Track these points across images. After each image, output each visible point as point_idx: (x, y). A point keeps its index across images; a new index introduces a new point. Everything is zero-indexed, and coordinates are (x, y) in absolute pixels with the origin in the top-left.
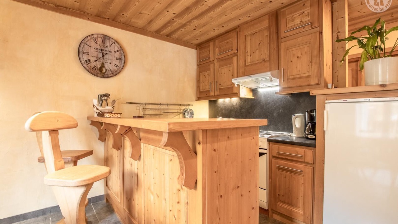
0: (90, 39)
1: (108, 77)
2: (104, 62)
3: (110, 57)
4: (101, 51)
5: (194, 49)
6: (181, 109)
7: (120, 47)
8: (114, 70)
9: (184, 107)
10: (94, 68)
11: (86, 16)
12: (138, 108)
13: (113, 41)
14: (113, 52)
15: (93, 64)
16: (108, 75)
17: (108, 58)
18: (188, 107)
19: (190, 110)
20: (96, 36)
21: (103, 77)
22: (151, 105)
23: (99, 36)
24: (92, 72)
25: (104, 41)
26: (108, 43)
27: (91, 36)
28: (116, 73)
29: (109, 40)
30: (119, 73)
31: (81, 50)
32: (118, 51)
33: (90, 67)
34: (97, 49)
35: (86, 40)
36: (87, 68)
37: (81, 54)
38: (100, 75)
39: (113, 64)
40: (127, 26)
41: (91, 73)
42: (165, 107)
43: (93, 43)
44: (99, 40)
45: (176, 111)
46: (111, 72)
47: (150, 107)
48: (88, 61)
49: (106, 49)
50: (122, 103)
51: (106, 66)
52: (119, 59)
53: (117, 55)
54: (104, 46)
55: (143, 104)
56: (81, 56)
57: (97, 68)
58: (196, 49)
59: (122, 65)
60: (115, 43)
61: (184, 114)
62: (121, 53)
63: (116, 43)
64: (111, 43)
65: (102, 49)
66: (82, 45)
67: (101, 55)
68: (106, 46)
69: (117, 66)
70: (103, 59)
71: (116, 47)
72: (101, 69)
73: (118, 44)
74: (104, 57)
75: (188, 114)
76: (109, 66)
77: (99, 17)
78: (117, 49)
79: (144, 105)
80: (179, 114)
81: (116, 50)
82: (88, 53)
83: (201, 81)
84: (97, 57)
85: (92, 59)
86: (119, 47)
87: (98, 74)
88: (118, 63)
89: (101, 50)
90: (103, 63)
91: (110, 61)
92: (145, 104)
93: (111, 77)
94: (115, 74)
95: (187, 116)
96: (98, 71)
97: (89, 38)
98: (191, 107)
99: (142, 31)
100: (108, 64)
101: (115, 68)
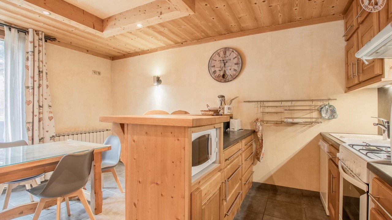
0: (216, 55)
1: (229, 81)
2: (226, 70)
3: (230, 64)
4: (223, 62)
5: (339, 20)
6: (315, 106)
7: (238, 53)
8: (233, 74)
9: (320, 103)
10: (219, 76)
11: (214, 39)
12: (256, 106)
13: (231, 50)
14: (232, 59)
15: (218, 73)
16: (228, 79)
17: (228, 66)
18: (327, 103)
19: (330, 106)
20: (219, 51)
21: (225, 82)
22: (271, 103)
23: (221, 50)
24: (217, 79)
25: (225, 53)
26: (228, 53)
27: (217, 53)
28: (235, 76)
29: (229, 50)
30: (237, 76)
31: (210, 65)
32: (236, 57)
33: (216, 76)
34: (220, 60)
35: (213, 56)
36: (214, 77)
37: (210, 68)
38: (223, 81)
39: (232, 70)
41: (217, 80)
42: (289, 104)
43: (217, 58)
44: (222, 54)
45: (308, 108)
46: (230, 77)
47: (270, 104)
48: (215, 72)
49: (227, 59)
50: (241, 102)
51: (227, 72)
52: (237, 64)
53: (235, 61)
54: (225, 57)
55: (261, 102)
56: (210, 69)
57: (221, 75)
58: (344, 19)
59: (240, 68)
60: (233, 52)
61: (320, 111)
62: (238, 59)
63: (234, 51)
64: (230, 52)
65: (224, 59)
66: (211, 61)
67: (223, 65)
68: (226, 56)
69: (235, 70)
70: (225, 67)
71: (234, 54)
72: (224, 76)
73: (236, 51)
74: (226, 66)
75: (327, 111)
76: (229, 72)
77: (220, 35)
78: (235, 56)
79: (262, 103)
80: (312, 112)
81: (234, 57)
82: (214, 66)
83: (349, 64)
84: (220, 67)
85: (217, 69)
86: (237, 53)
87: (222, 80)
88: (236, 67)
89: (223, 61)
90: (225, 71)
91: (230, 68)
92: (264, 101)
93: (231, 81)
94: (234, 77)
95: (323, 115)
96: (221, 78)
97: (215, 54)
98: (331, 103)
99: (258, 29)
100: (229, 70)
101: (234, 72)
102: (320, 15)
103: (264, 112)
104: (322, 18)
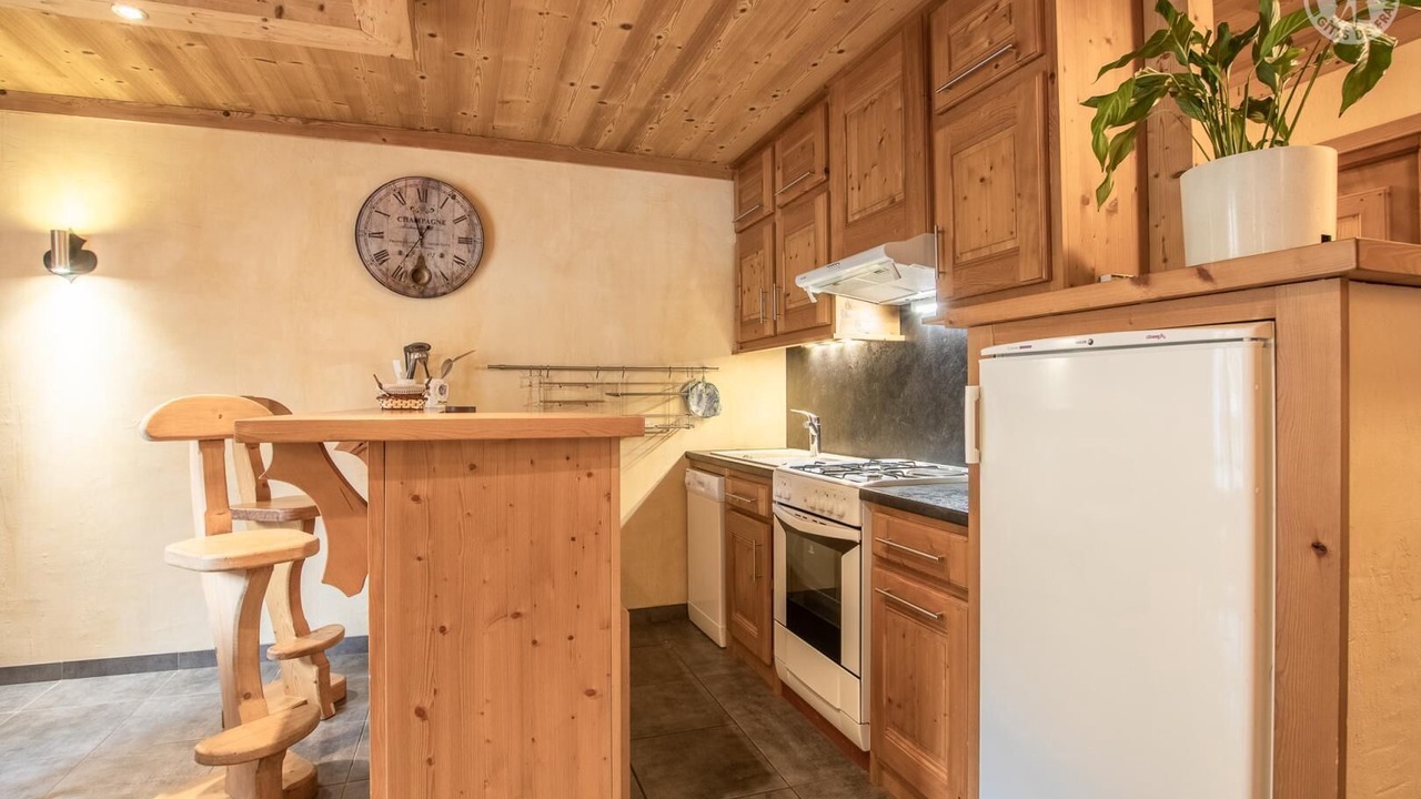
0: (387, 194)
1: (435, 296)
2: (425, 255)
3: (442, 239)
4: (415, 225)
5: (724, 178)
6: (674, 385)
7: (471, 205)
8: (453, 273)
9: (685, 378)
10: (397, 273)
11: (377, 133)
12: (526, 382)
13: (448, 190)
14: (449, 222)
15: (394, 262)
16: (435, 288)
17: (434, 241)
18: (698, 377)
19: (707, 385)
20: (402, 184)
21: (422, 295)
22: (567, 373)
23: (411, 182)
24: (392, 284)
25: (424, 196)
26: (434, 200)
27: (393, 188)
28: (459, 281)
29: (439, 189)
30: (465, 282)
31: (362, 228)
32: (463, 218)
33: (387, 270)
34: (405, 219)
35: (376, 198)
36: (379, 274)
37: (362, 239)
38: (414, 292)
39: (449, 258)
40: (489, 141)
41: (390, 288)
42: (615, 377)
43: (393, 206)
44: (411, 195)
45: (659, 389)
46: (442, 281)
47: (567, 377)
48: (381, 256)
49: (431, 216)
50: (477, 368)
51: (430, 264)
52: (466, 241)
53: (461, 229)
54: (423, 209)
55: (540, 369)
56: (362, 244)
57: (406, 272)
58: (733, 179)
59: (476, 257)
60: (454, 197)
61: (685, 399)
62: (471, 224)
63: (459, 198)
64: (443, 197)
65: (418, 216)
66: (366, 212)
67: (415, 236)
68: (428, 208)
69: (460, 261)
70: (422, 244)
71: (457, 206)
72: (416, 274)
73: (464, 197)
74: (425, 241)
75: (700, 397)
76: (437, 265)
77: (409, 132)
78: (459, 212)
79: (544, 373)
80: (669, 400)
81: (457, 216)
82: (380, 235)
83: (745, 287)
84: (405, 242)
85: (392, 248)
86: (466, 205)
87: (409, 287)
88: (462, 251)
89: (416, 221)
90: (421, 258)
91: (440, 250)
92: (549, 369)
93: (444, 294)
94: (455, 284)
95: (693, 408)
96: (408, 282)
97: (383, 192)
98: (710, 377)
99: (537, 147)
100: (437, 257)
101: (457, 268)
102: (691, 156)
103: (551, 402)
104: (692, 165)
